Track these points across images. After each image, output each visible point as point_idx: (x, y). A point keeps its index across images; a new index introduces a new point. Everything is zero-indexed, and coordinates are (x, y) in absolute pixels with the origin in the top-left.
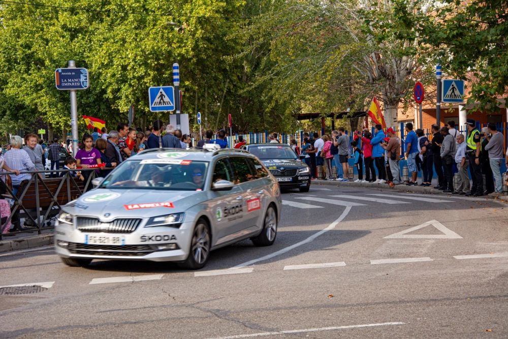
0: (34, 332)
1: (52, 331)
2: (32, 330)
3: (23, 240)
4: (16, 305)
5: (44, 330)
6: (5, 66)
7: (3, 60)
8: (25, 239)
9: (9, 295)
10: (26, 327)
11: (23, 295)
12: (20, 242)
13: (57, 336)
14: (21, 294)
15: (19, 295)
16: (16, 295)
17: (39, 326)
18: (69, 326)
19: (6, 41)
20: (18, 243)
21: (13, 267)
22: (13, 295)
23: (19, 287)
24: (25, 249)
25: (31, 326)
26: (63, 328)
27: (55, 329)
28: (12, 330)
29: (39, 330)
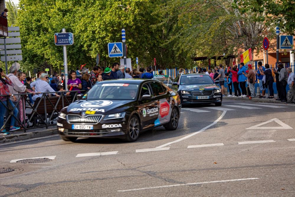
0: (45, 184)
1: (55, 184)
2: (44, 184)
3: (38, 132)
4: (34, 169)
5: (50, 184)
6: (26, 32)
7: (25, 29)
8: (39, 132)
9: (31, 163)
10: (41, 182)
11: (38, 163)
12: (36, 133)
13: (58, 187)
14: (37, 163)
15: (36, 164)
16: (35, 164)
17: (48, 181)
18: (65, 181)
19: (26, 18)
20: (35, 134)
21: (32, 148)
22: (33, 164)
23: (36, 159)
24: (39, 137)
25: (43, 181)
26: (61, 182)
27: (57, 183)
28: (33, 183)
29: (48, 184)
